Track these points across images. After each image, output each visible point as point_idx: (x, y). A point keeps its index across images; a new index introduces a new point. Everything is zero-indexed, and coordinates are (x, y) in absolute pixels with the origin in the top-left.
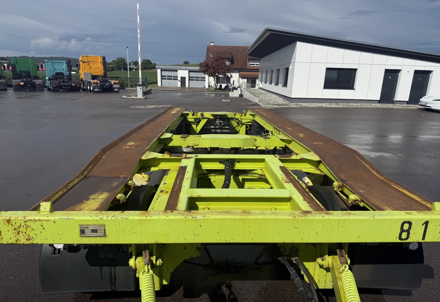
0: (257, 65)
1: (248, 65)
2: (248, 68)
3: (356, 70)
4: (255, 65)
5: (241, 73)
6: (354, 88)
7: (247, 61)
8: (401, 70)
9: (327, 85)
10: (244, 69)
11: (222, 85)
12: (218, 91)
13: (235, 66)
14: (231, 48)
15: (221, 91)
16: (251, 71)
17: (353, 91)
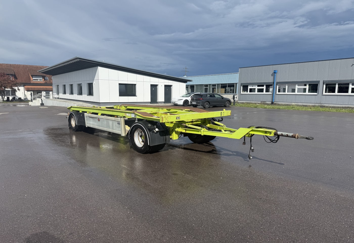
0: (40, 80)
1: (32, 80)
2: (32, 82)
3: (135, 85)
4: (39, 80)
5: (26, 87)
6: (136, 95)
7: (29, 77)
8: (158, 85)
9: (121, 94)
10: (29, 84)
11: (9, 97)
12: (6, 102)
13: (19, 81)
14: (11, 65)
15: (10, 102)
16: (35, 85)
17: (136, 97)
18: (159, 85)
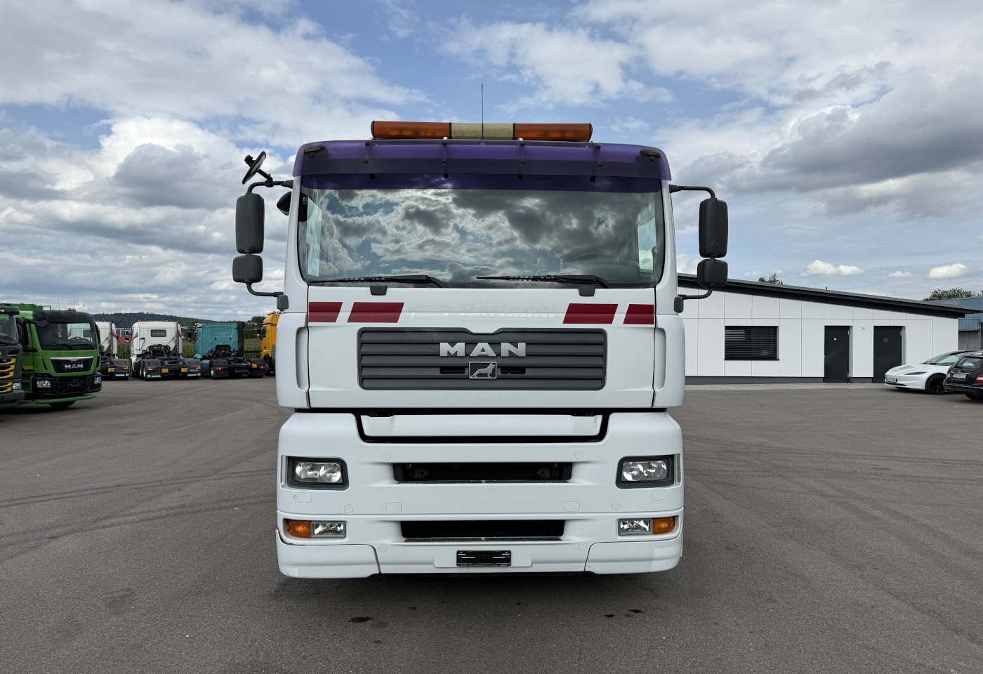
3: (776, 328)
6: (779, 358)
8: (851, 327)
9: (731, 354)
18: (854, 328)
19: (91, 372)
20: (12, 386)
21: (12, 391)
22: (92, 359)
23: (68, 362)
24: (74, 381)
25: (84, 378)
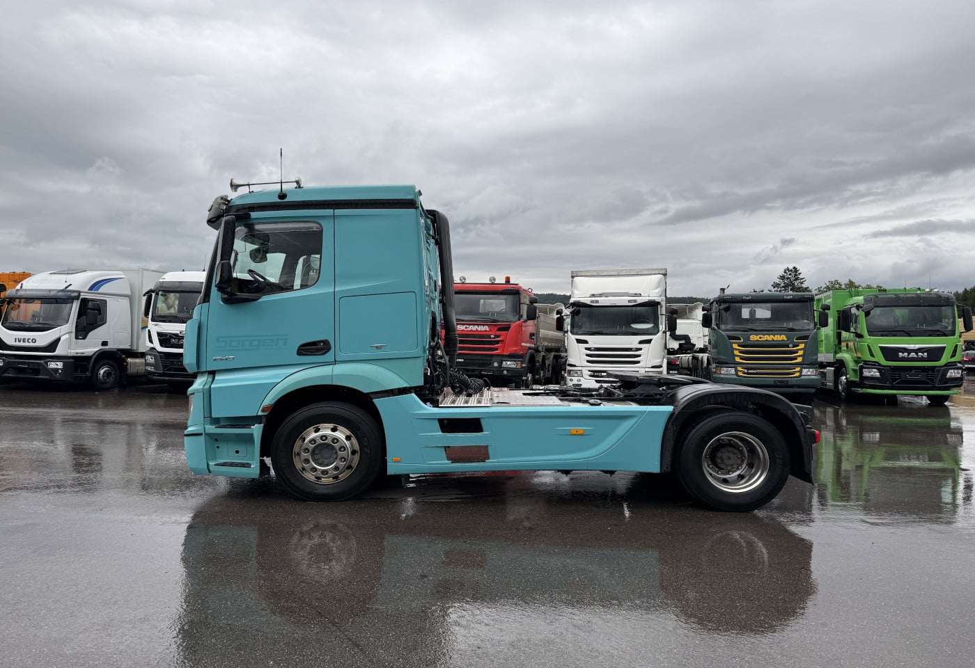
19: (943, 361)
20: (801, 372)
21: (801, 376)
22: (945, 347)
23: (905, 350)
24: (913, 372)
25: (932, 368)
